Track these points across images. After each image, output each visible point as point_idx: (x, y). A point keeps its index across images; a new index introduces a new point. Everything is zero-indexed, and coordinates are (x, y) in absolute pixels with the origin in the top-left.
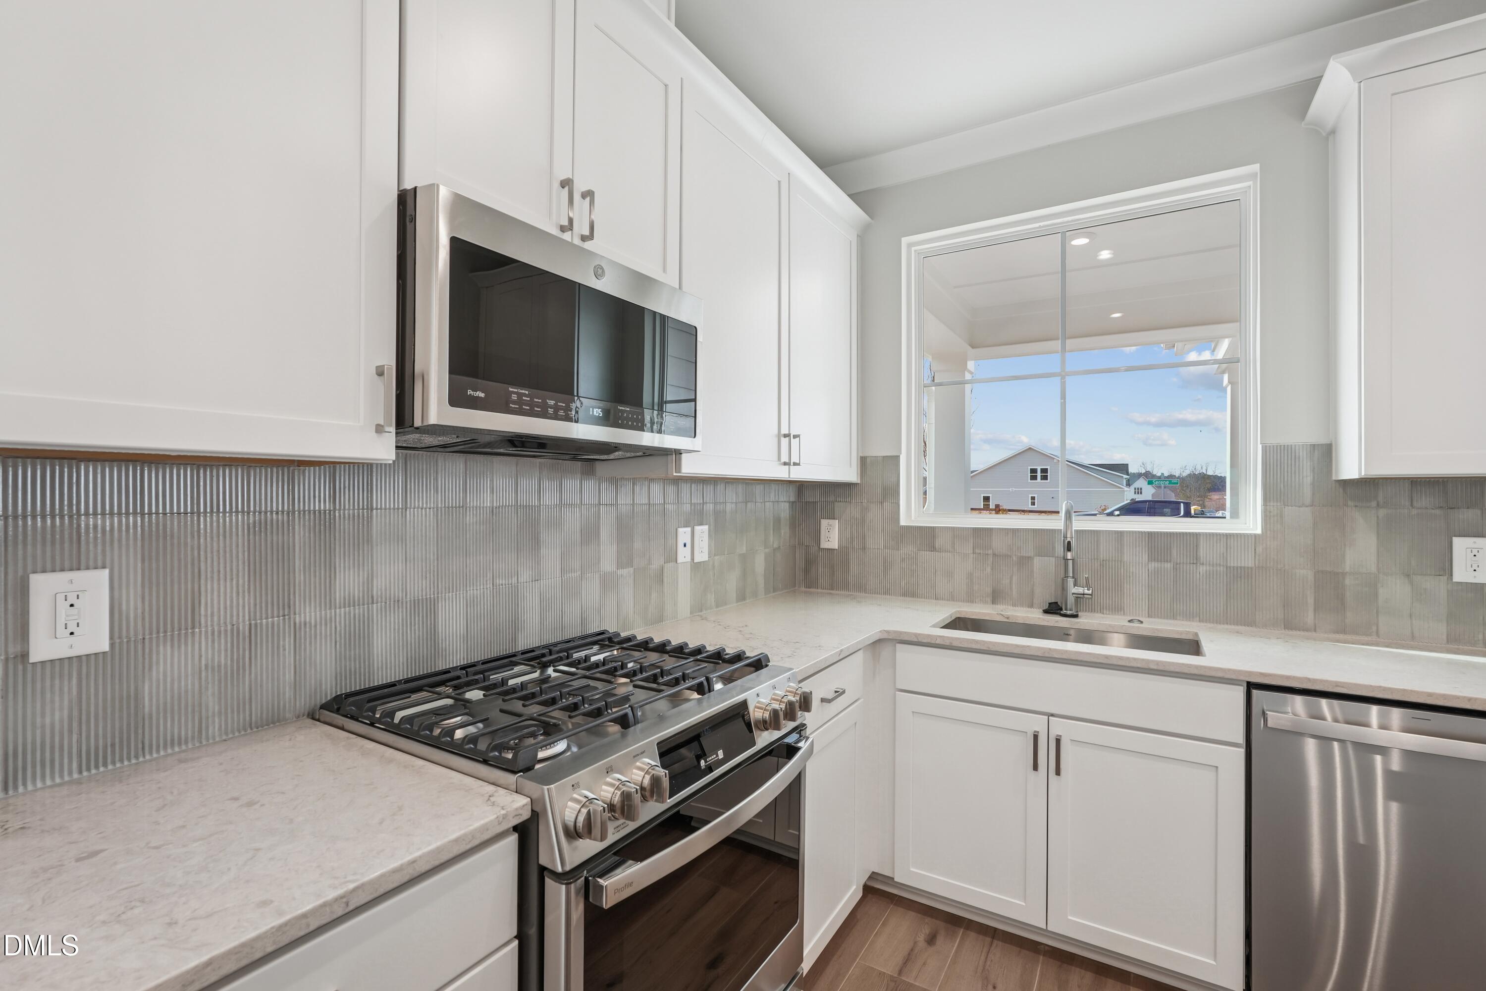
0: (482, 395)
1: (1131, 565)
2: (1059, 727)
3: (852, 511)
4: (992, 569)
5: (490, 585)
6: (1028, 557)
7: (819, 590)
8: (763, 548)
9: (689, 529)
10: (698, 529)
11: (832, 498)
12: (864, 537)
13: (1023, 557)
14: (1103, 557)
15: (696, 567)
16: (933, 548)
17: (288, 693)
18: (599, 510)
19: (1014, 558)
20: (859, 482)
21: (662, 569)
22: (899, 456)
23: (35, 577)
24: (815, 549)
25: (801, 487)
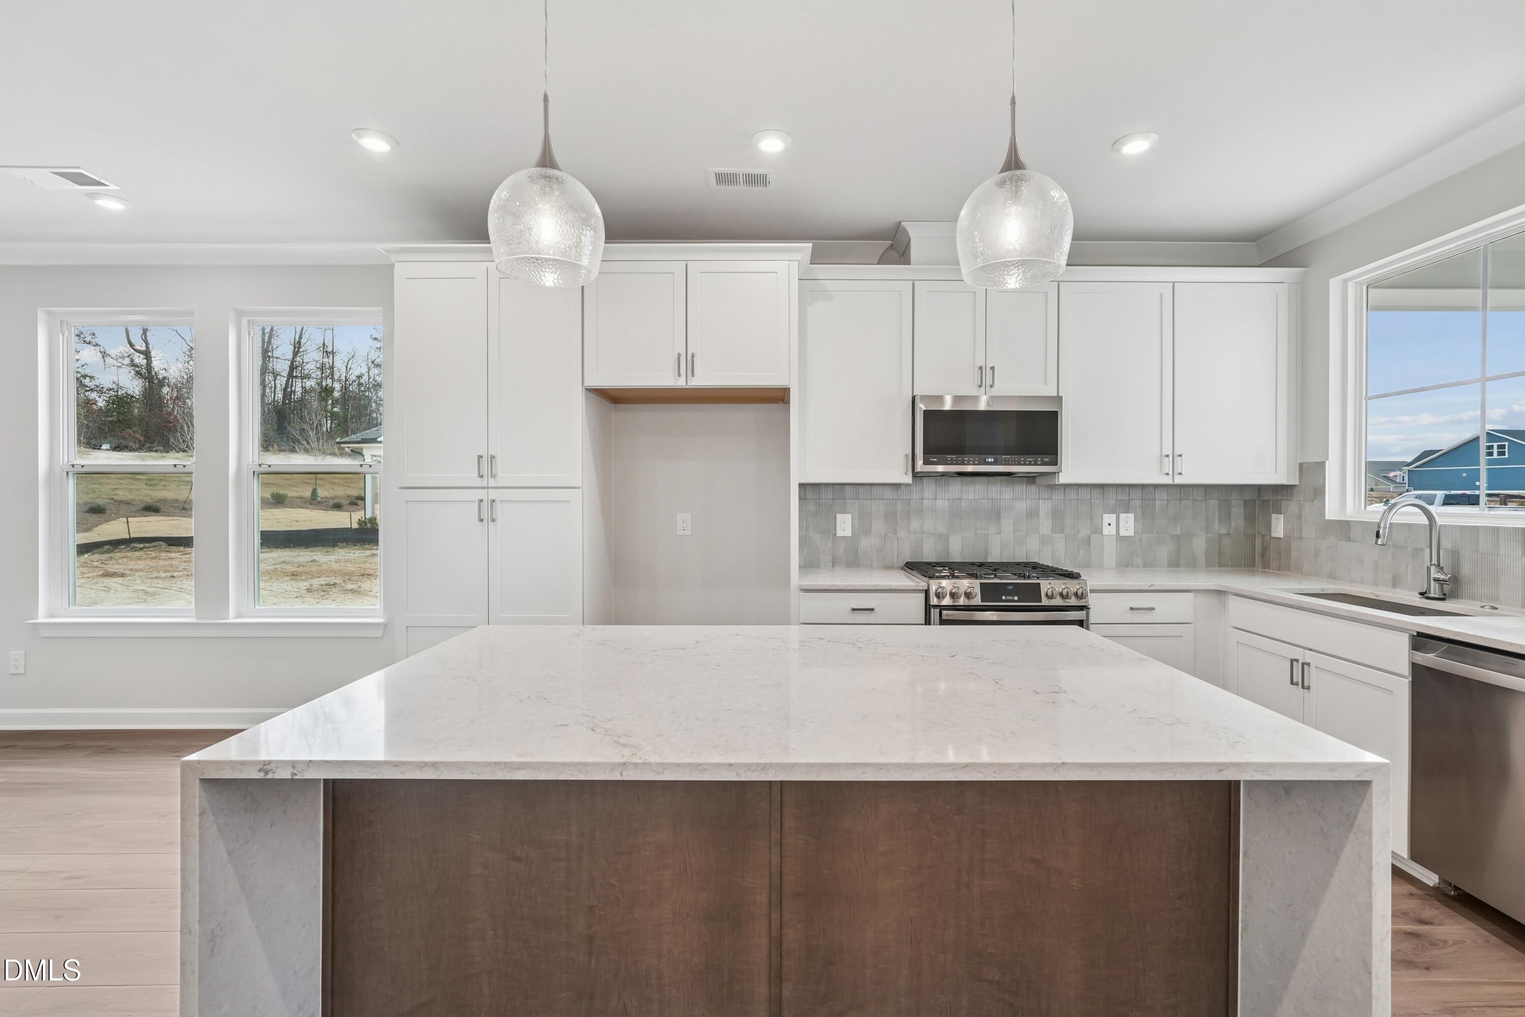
0: (936, 460)
1: (1506, 558)
2: (1309, 657)
3: (1292, 507)
4: (1392, 558)
5: (973, 532)
6: (1421, 549)
7: (1271, 571)
8: (1205, 532)
9: (1114, 515)
10: (1123, 516)
11: (1279, 497)
12: (1301, 530)
13: (1416, 548)
14: (1482, 551)
15: (1120, 539)
16: (1349, 539)
17: (895, 559)
18: (1039, 502)
19: (1409, 549)
20: (1297, 484)
21: (1089, 538)
22: (1324, 463)
23: (837, 515)
24: (1269, 537)
25: (1260, 489)
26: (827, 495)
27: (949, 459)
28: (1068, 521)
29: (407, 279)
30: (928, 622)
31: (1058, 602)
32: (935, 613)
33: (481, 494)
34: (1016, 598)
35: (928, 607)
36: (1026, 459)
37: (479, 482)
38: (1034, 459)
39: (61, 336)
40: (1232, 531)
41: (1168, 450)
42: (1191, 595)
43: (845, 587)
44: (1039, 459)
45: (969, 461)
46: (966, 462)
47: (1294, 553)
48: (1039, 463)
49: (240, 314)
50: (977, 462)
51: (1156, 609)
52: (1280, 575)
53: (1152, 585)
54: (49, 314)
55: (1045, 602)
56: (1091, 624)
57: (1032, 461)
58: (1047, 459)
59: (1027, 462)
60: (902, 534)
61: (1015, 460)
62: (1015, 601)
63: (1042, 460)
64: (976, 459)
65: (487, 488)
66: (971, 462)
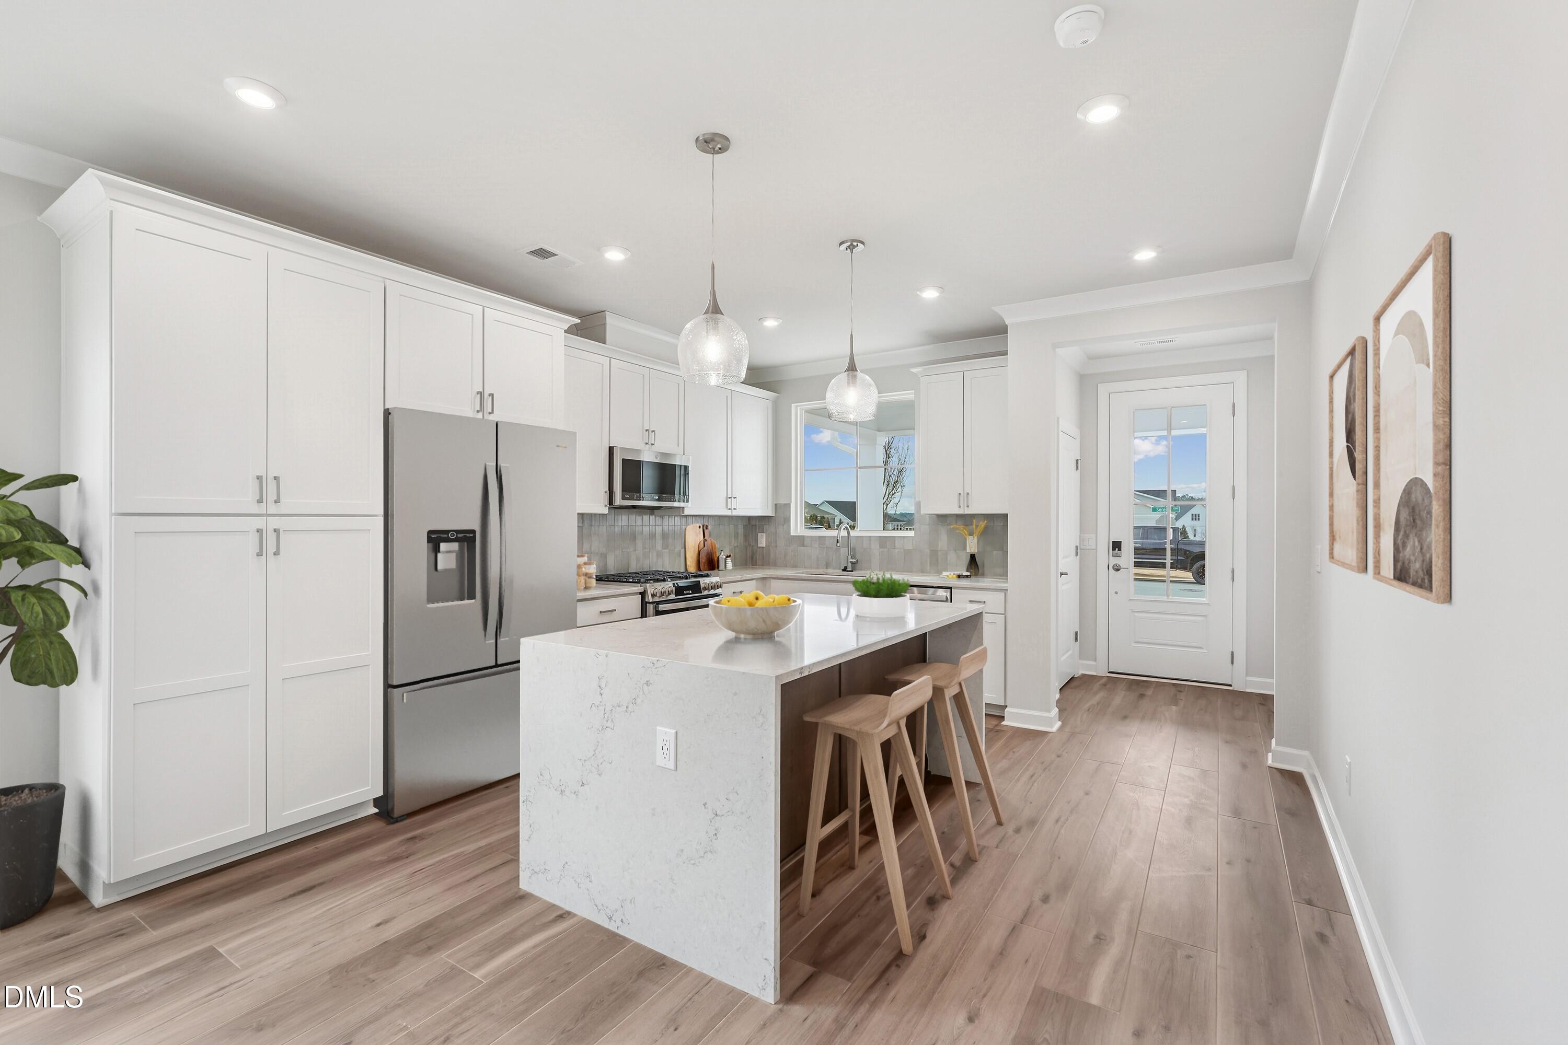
0: (629, 496)
1: (874, 550)
3: (771, 529)
7: (759, 567)
11: (763, 524)
12: (776, 542)
16: (803, 546)
20: (774, 516)
22: (788, 505)
24: (756, 547)
25: (750, 519)
27: (635, 496)
29: (137, 229)
30: (644, 614)
32: (650, 608)
33: (259, 523)
34: (691, 592)
35: (644, 604)
37: (255, 509)
40: (739, 545)
41: (730, 495)
42: (754, 581)
43: (598, 595)
46: (644, 499)
47: (772, 556)
50: (649, 499)
52: (763, 568)
55: (703, 592)
62: (690, 594)
64: (649, 496)
65: (267, 515)
66: (646, 499)
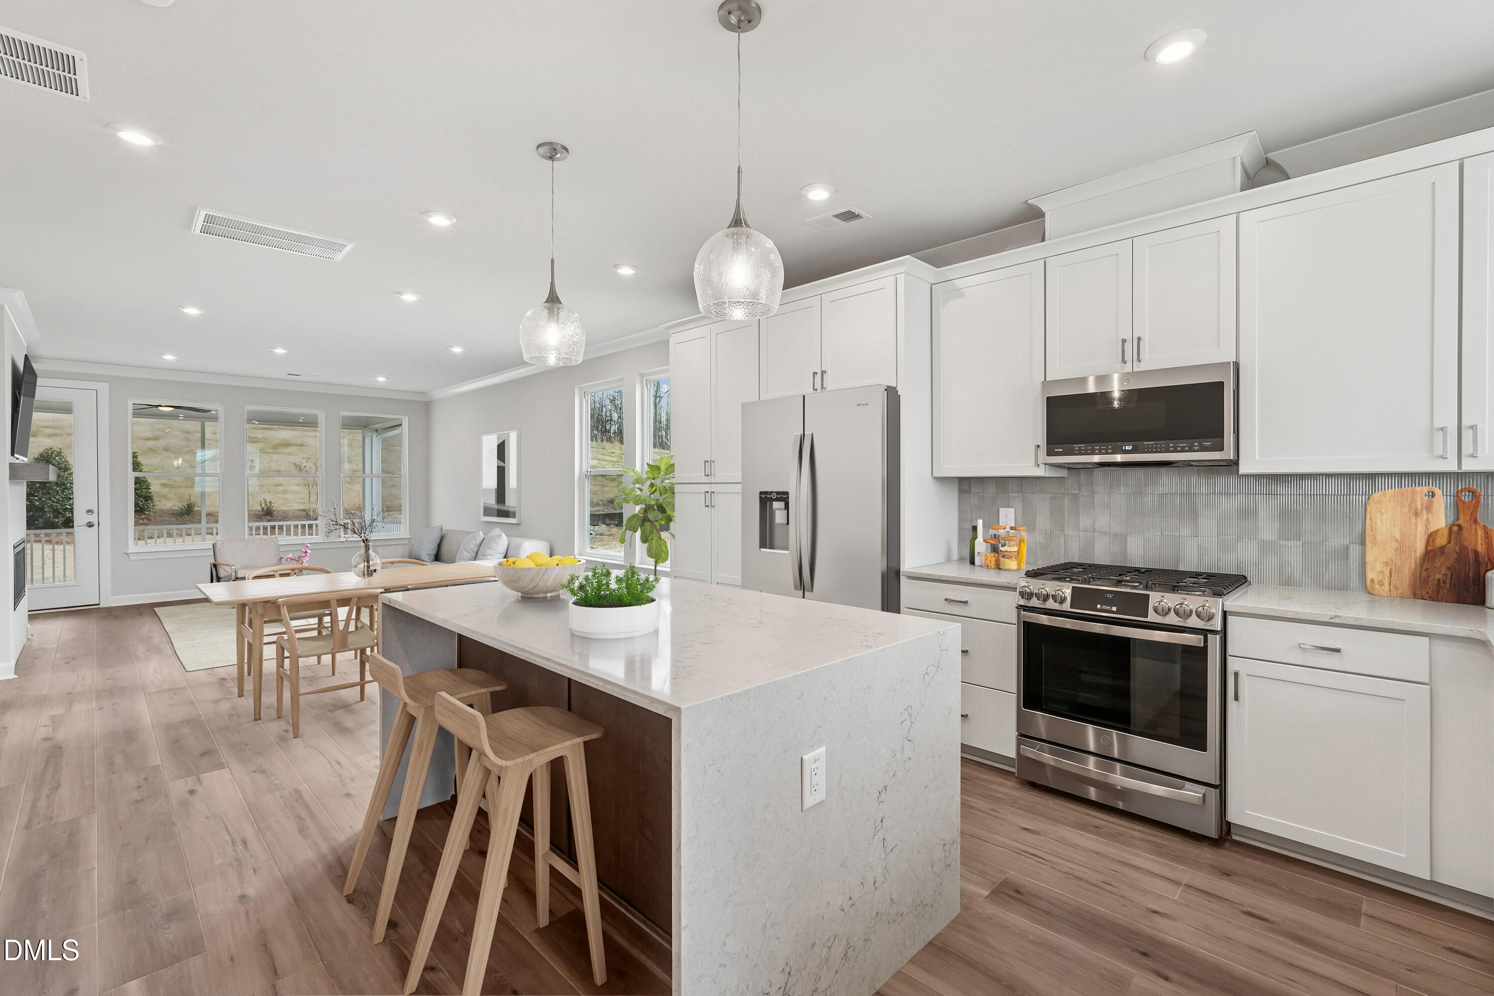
0: (1061, 450)
23: (1000, 509)
26: (991, 490)
27: (1077, 448)
28: (1308, 525)
31: (1172, 619)
33: (708, 487)
34: (1114, 609)
36: (1177, 445)
37: (706, 480)
38: (1189, 445)
39: (584, 400)
43: (940, 577)
44: (1196, 444)
45: (1100, 450)
46: (1097, 451)
48: (1196, 448)
49: (642, 375)
50: (1110, 451)
51: (1342, 651)
53: (1336, 616)
54: (580, 388)
55: (1152, 617)
56: (1230, 656)
57: (1185, 447)
58: (1208, 444)
59: (1179, 449)
60: (1069, 531)
61: (1157, 446)
62: (1113, 612)
63: (1201, 445)
64: (1110, 447)
65: (711, 483)
66: (1103, 451)
